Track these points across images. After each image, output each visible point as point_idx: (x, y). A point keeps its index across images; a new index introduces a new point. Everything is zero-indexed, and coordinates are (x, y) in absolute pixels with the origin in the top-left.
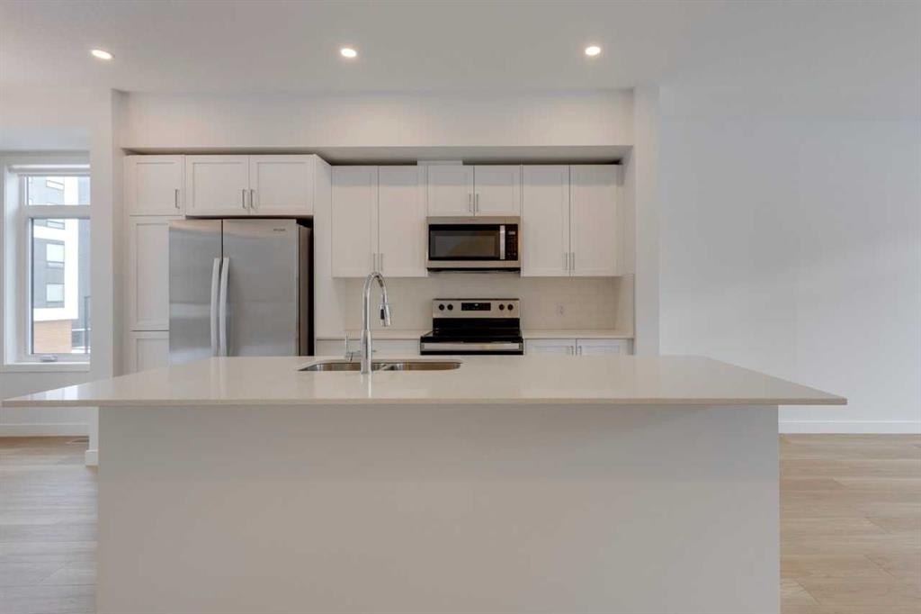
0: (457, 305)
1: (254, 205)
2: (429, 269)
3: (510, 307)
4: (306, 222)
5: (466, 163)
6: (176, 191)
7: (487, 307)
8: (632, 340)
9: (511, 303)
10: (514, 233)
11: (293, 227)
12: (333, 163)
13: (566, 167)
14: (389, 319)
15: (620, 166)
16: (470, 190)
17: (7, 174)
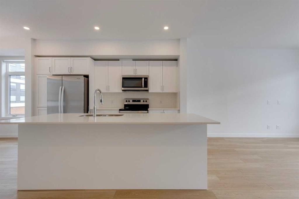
0: (131, 101)
1: (72, 72)
2: (123, 90)
3: (146, 101)
4: (87, 77)
5: (134, 60)
6: (50, 67)
7: (139, 101)
8: (179, 110)
9: (147, 100)
10: (146, 80)
11: (83, 78)
12: (95, 60)
13: (161, 61)
14: (103, 103)
15: (177, 61)
16: (134, 67)
17: (3, 63)
